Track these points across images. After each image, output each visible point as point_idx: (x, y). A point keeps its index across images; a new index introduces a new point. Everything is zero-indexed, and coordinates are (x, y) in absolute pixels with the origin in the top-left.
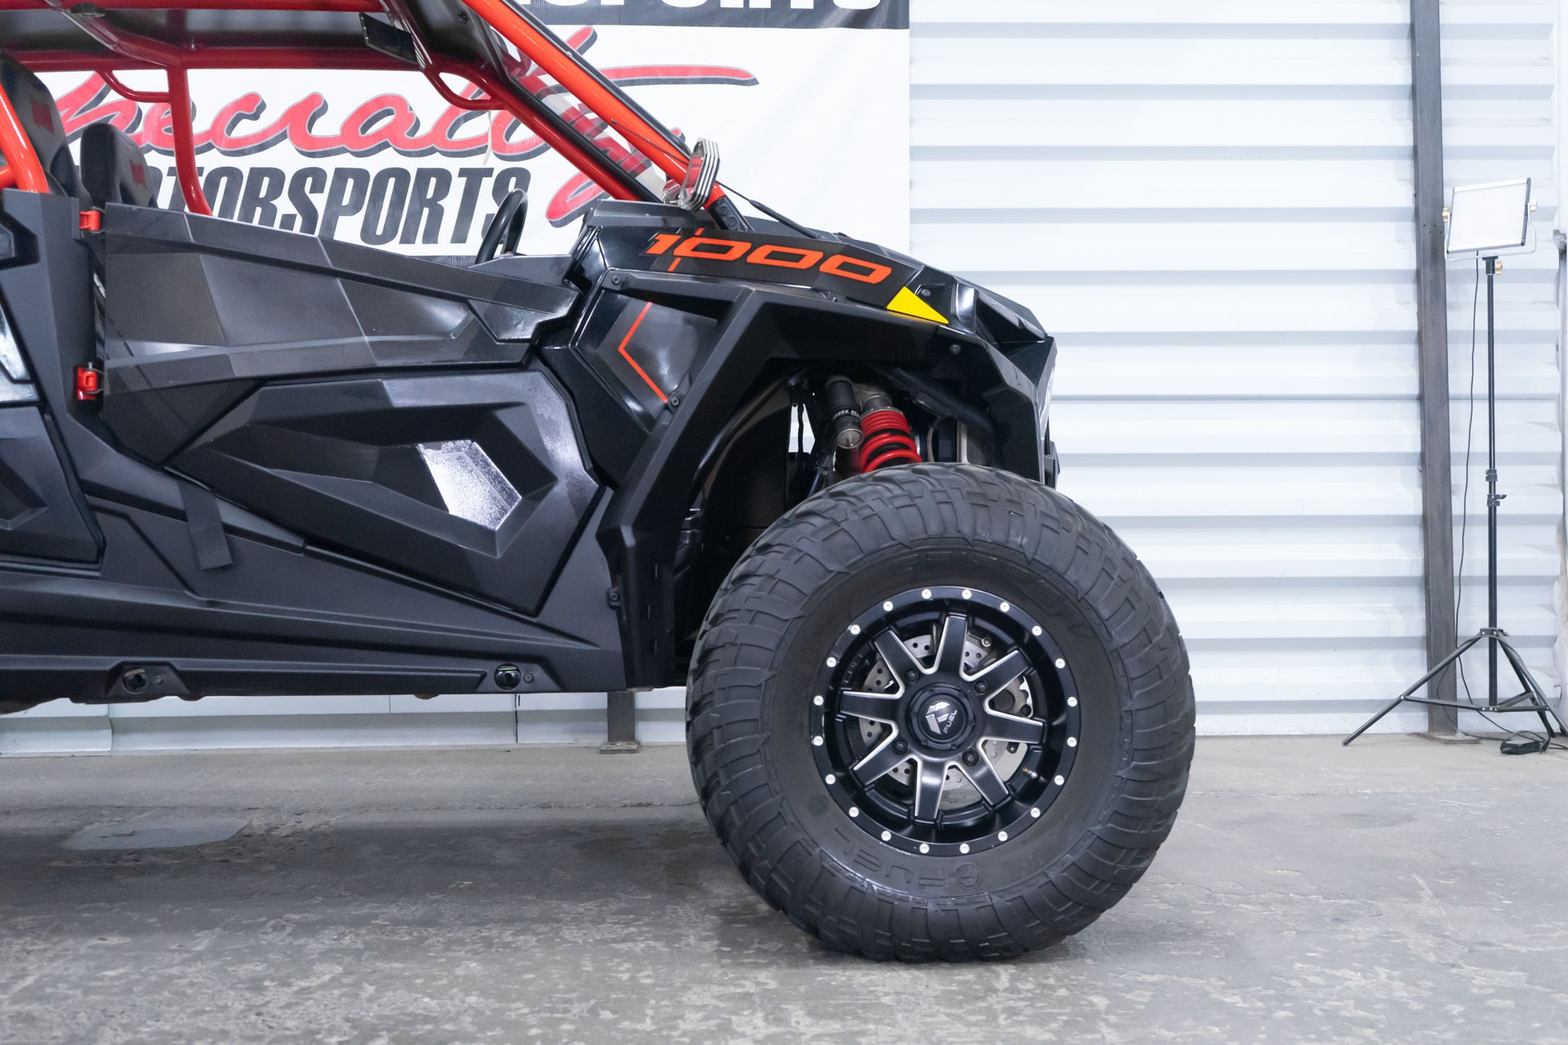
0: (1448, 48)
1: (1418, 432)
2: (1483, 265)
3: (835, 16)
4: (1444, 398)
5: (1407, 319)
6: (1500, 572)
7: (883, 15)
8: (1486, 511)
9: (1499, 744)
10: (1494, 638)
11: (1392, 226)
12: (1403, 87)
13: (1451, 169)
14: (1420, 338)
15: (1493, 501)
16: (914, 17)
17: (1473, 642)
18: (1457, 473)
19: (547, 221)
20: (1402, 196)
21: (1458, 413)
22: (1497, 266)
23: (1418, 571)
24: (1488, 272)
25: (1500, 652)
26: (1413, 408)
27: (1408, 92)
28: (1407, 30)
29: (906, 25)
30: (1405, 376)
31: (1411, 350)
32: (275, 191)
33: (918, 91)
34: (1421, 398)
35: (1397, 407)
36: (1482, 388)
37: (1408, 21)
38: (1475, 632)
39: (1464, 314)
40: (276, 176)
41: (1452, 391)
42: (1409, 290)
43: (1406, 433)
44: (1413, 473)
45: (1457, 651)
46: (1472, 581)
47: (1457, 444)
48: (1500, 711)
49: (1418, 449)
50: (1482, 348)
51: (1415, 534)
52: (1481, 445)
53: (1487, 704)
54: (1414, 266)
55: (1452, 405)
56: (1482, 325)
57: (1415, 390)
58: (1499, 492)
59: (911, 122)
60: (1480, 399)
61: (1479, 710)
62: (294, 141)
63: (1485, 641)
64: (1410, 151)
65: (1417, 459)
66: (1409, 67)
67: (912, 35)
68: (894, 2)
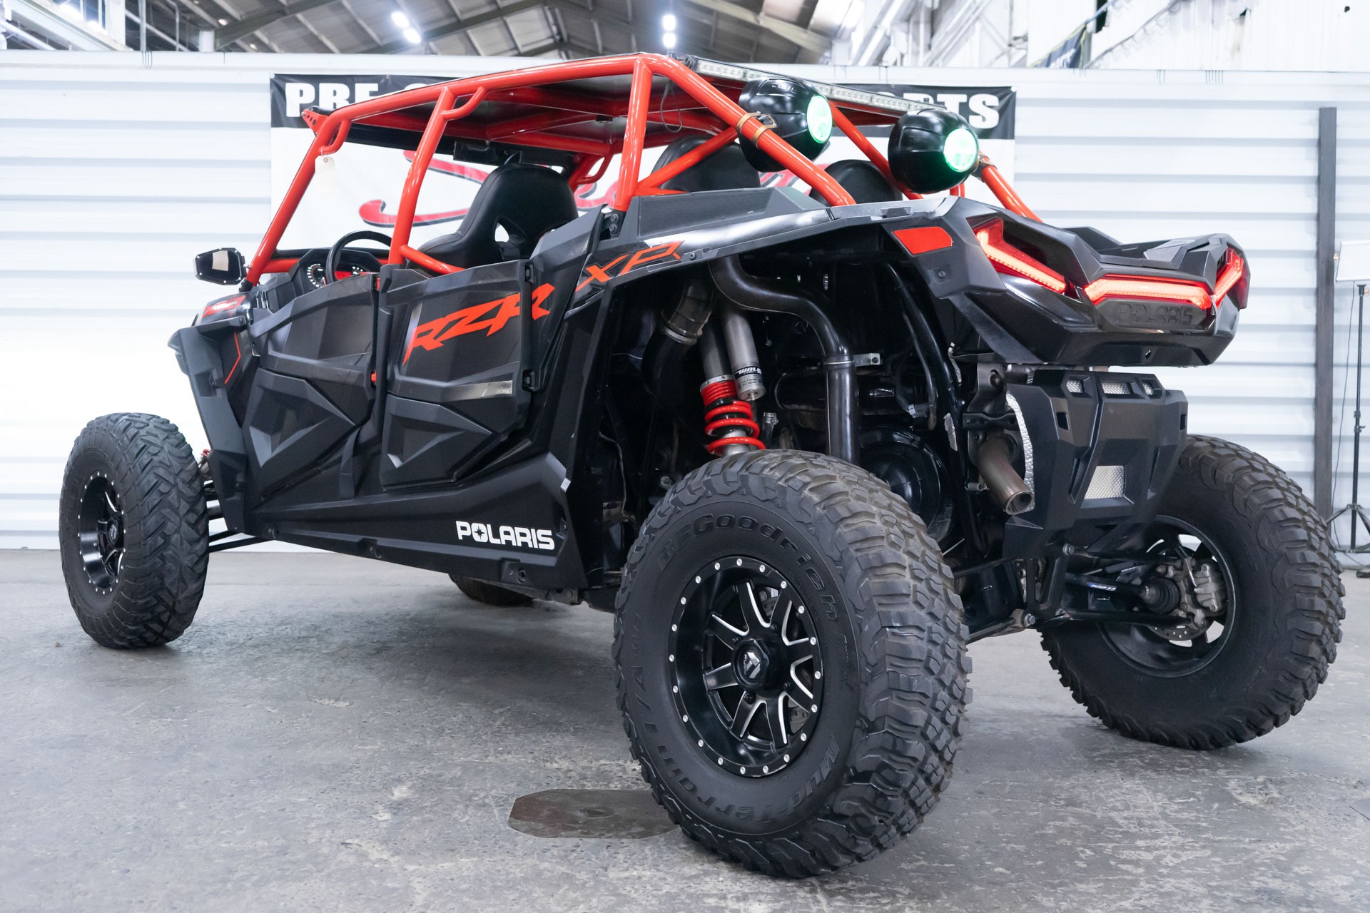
0: (1341, 153)
1: (1314, 386)
2: (1357, 289)
4: (1330, 365)
5: (1310, 317)
6: (1360, 470)
7: (1000, 131)
8: (1353, 434)
9: (1356, 572)
10: (1355, 510)
11: (1302, 261)
12: (1312, 177)
13: (1340, 227)
14: (1317, 329)
15: (1358, 430)
16: (1017, 132)
17: (1342, 512)
18: (1336, 410)
20: (1310, 243)
21: (1338, 374)
22: (1366, 291)
23: (1310, 468)
24: (1360, 293)
25: (1358, 518)
26: (1312, 371)
27: (1315, 180)
28: (1316, 142)
29: (1012, 137)
30: (1307, 351)
31: (1311, 336)
33: (1019, 177)
34: (1316, 365)
35: (1301, 370)
36: (1354, 360)
37: (1317, 137)
38: (1344, 506)
39: (1344, 316)
41: (1335, 360)
42: (1311, 300)
43: (1306, 385)
44: (1309, 410)
45: (1332, 517)
46: (1343, 475)
47: (1337, 393)
48: (1357, 552)
49: (1313, 395)
50: (1355, 336)
51: (1309, 447)
52: (1352, 394)
53: (1349, 549)
54: (1315, 286)
55: (1335, 370)
56: (1356, 322)
57: (1313, 360)
58: (1361, 424)
60: (1352, 366)
61: (1344, 552)
63: (1350, 512)
64: (1315, 216)
65: (1312, 402)
66: (1317, 165)
67: (1016, 143)
68: (1006, 124)
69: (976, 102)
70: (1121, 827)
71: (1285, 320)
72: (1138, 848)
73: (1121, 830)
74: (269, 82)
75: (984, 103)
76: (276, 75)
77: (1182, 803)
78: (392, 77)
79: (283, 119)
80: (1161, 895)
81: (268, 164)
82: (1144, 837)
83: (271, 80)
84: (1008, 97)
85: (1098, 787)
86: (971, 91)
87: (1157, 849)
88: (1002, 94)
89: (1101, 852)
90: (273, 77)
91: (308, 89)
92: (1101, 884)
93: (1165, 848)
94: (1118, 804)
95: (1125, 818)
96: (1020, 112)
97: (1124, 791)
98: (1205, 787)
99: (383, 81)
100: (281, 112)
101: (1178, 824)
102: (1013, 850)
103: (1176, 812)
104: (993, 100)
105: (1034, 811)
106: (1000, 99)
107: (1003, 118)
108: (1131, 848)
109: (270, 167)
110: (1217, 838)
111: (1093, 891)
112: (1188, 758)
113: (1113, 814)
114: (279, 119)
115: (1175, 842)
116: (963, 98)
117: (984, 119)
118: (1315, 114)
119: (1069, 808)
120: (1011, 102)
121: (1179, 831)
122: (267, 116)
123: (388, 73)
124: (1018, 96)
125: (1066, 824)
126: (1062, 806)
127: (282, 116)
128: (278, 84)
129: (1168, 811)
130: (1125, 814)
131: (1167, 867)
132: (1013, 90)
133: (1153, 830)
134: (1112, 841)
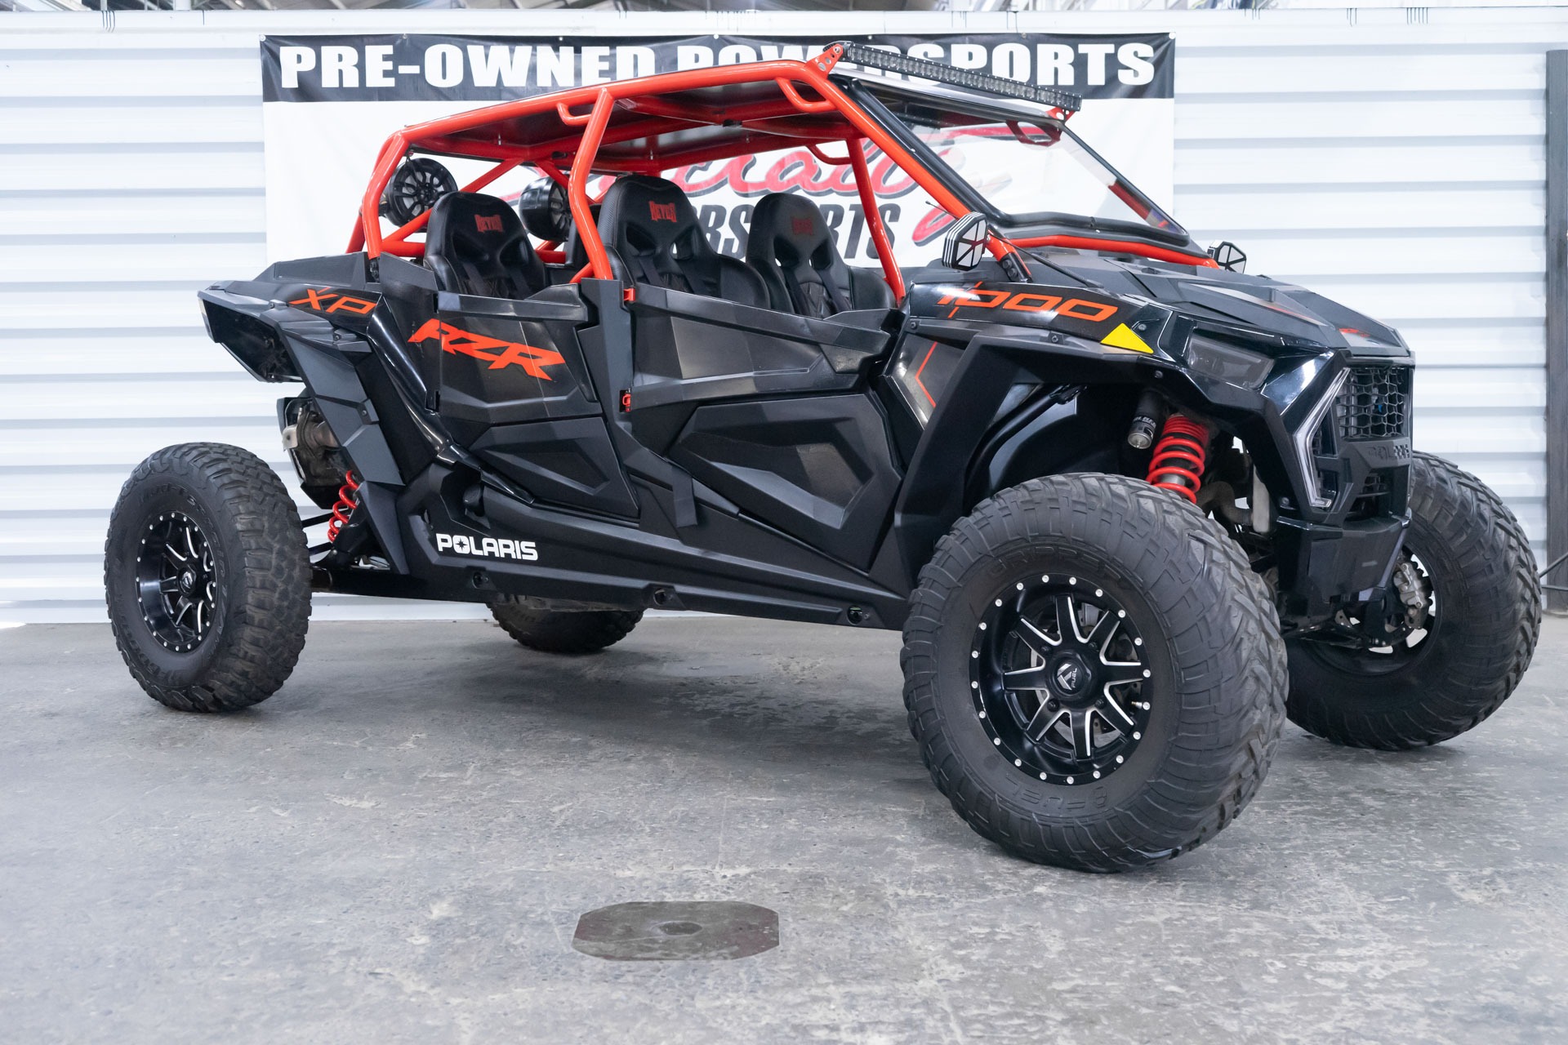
1: (1545, 392)
3: (1121, 90)
5: (1538, 308)
7: (1155, 87)
11: (1528, 239)
12: (1540, 136)
14: (1548, 322)
16: (1177, 90)
19: (912, 242)
20: (1537, 217)
23: (1542, 493)
26: (1541, 374)
27: (1543, 140)
28: (1543, 93)
29: (1171, 95)
30: (1535, 350)
31: (1540, 331)
32: (719, 222)
33: (1179, 144)
34: (1547, 367)
35: (1529, 373)
37: (1544, 86)
40: (720, 211)
42: (1540, 287)
43: (1536, 392)
44: (1540, 421)
49: (1544, 404)
51: (1540, 467)
54: (1544, 269)
57: (1542, 360)
59: (1175, 165)
62: (732, 185)
64: (1543, 184)
65: (1544, 411)
66: (1544, 121)
67: (1176, 103)
68: (1163, 78)
69: (1126, 53)
70: (1318, 933)
71: (1509, 312)
72: (1339, 958)
73: (1318, 937)
74: (259, 46)
75: (1136, 54)
76: (267, 36)
77: (1392, 903)
78: (410, 36)
79: (278, 92)
80: (1368, 1014)
81: (259, 146)
82: (1347, 945)
83: (262, 44)
84: (1166, 45)
85: (1289, 886)
86: (1120, 39)
87: (1361, 959)
88: (1157, 42)
89: (1294, 964)
90: (264, 39)
91: (308, 53)
92: (1295, 1003)
93: (1372, 957)
94: (1313, 906)
95: (1322, 923)
96: (1180, 64)
97: (1320, 889)
98: (1420, 882)
99: (398, 42)
100: (275, 82)
101: (1387, 927)
102: (1187, 965)
103: (1384, 913)
104: (1147, 50)
105: (1212, 915)
106: (1155, 49)
107: (1159, 73)
108: (1329, 959)
109: (263, 151)
110: (1435, 944)
111: (1286, 1012)
112: (1397, 848)
113: (1309, 918)
114: (272, 91)
115: (1384, 950)
116: (1109, 48)
117: (1136, 74)
118: (1541, 59)
119: (1255, 912)
120: (1169, 52)
121: (1387, 936)
122: (258, 89)
123: (404, 32)
124: (1177, 44)
125: (1250, 931)
126: (1246, 910)
127: (277, 88)
128: (271, 48)
129: (1374, 913)
130: (1323, 917)
131: (1375, 980)
132: (1171, 37)
133: (1357, 936)
134: (1306, 950)
